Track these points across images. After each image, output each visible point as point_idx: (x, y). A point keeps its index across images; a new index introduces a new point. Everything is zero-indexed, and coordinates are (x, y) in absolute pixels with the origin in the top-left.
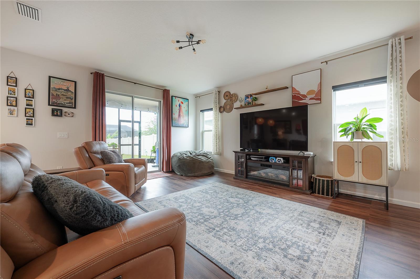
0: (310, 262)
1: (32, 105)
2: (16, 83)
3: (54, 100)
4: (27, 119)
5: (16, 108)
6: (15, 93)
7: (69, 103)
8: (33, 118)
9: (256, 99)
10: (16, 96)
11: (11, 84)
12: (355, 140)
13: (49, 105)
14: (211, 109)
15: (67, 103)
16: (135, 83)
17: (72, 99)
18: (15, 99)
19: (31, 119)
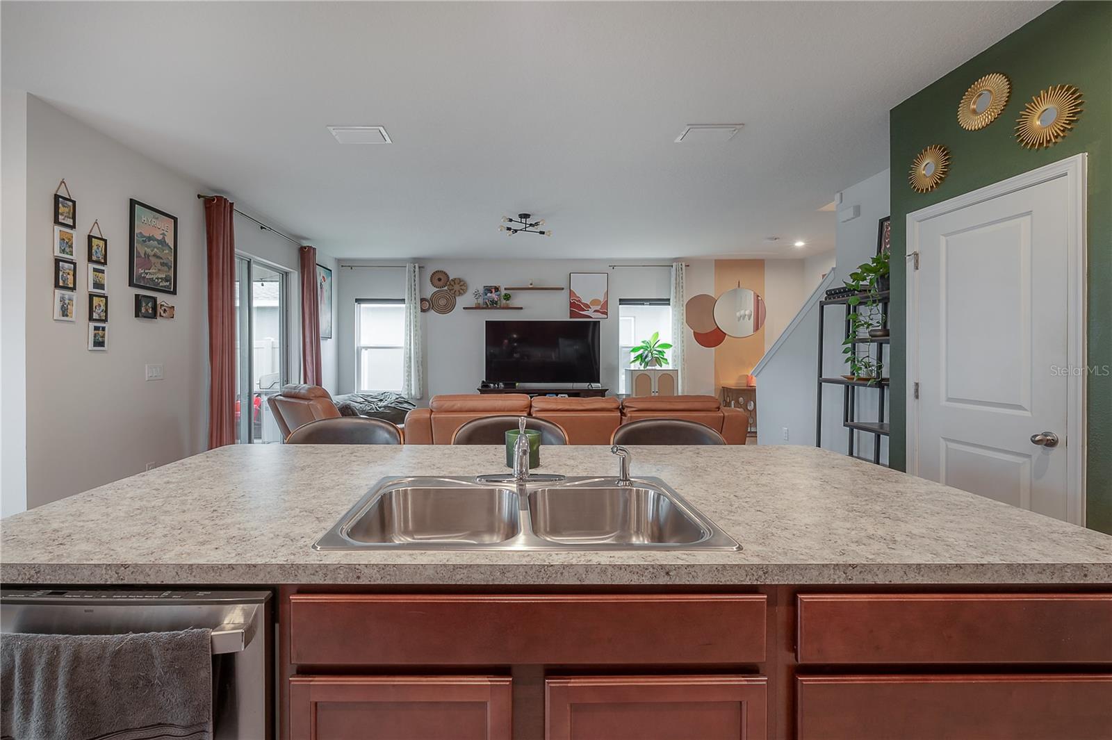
1: (104, 285)
6: (72, 247)
9: (507, 297)
11: (64, 219)
12: (648, 368)
14: (403, 301)
18: (72, 266)
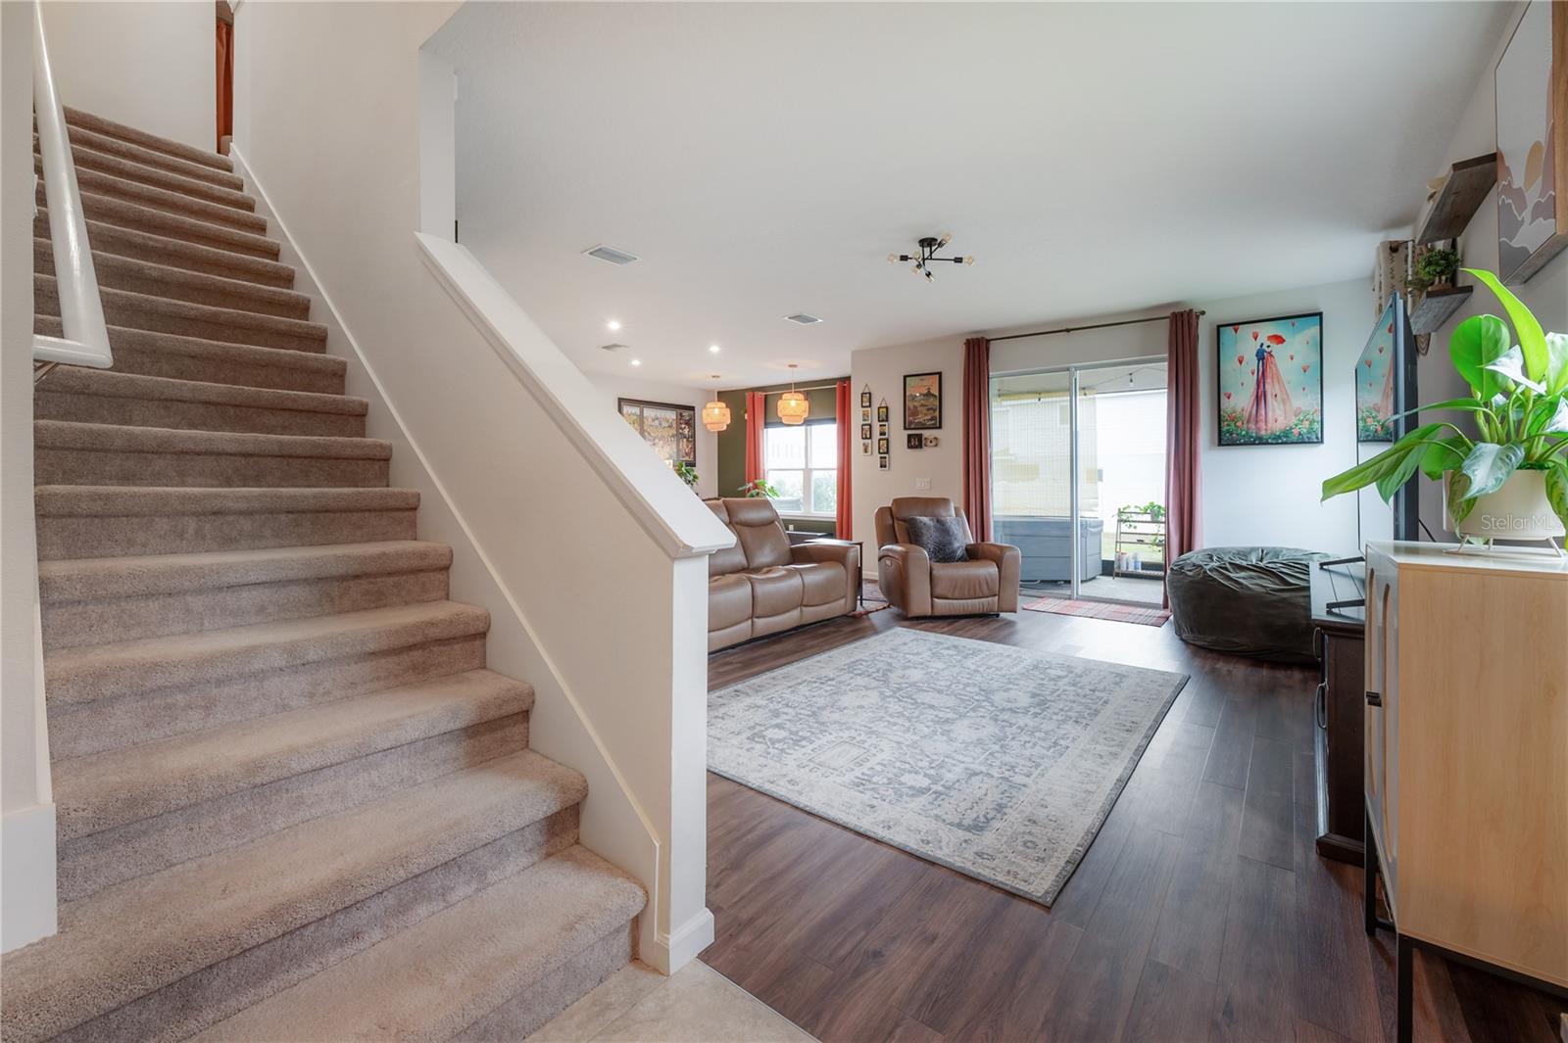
0: (747, 741)
2: (870, 402)
4: (881, 458)
5: (870, 441)
6: (869, 417)
7: (931, 419)
8: (887, 455)
10: (869, 422)
13: (905, 428)
15: (929, 420)
16: (1068, 330)
17: (935, 410)
19: (885, 458)
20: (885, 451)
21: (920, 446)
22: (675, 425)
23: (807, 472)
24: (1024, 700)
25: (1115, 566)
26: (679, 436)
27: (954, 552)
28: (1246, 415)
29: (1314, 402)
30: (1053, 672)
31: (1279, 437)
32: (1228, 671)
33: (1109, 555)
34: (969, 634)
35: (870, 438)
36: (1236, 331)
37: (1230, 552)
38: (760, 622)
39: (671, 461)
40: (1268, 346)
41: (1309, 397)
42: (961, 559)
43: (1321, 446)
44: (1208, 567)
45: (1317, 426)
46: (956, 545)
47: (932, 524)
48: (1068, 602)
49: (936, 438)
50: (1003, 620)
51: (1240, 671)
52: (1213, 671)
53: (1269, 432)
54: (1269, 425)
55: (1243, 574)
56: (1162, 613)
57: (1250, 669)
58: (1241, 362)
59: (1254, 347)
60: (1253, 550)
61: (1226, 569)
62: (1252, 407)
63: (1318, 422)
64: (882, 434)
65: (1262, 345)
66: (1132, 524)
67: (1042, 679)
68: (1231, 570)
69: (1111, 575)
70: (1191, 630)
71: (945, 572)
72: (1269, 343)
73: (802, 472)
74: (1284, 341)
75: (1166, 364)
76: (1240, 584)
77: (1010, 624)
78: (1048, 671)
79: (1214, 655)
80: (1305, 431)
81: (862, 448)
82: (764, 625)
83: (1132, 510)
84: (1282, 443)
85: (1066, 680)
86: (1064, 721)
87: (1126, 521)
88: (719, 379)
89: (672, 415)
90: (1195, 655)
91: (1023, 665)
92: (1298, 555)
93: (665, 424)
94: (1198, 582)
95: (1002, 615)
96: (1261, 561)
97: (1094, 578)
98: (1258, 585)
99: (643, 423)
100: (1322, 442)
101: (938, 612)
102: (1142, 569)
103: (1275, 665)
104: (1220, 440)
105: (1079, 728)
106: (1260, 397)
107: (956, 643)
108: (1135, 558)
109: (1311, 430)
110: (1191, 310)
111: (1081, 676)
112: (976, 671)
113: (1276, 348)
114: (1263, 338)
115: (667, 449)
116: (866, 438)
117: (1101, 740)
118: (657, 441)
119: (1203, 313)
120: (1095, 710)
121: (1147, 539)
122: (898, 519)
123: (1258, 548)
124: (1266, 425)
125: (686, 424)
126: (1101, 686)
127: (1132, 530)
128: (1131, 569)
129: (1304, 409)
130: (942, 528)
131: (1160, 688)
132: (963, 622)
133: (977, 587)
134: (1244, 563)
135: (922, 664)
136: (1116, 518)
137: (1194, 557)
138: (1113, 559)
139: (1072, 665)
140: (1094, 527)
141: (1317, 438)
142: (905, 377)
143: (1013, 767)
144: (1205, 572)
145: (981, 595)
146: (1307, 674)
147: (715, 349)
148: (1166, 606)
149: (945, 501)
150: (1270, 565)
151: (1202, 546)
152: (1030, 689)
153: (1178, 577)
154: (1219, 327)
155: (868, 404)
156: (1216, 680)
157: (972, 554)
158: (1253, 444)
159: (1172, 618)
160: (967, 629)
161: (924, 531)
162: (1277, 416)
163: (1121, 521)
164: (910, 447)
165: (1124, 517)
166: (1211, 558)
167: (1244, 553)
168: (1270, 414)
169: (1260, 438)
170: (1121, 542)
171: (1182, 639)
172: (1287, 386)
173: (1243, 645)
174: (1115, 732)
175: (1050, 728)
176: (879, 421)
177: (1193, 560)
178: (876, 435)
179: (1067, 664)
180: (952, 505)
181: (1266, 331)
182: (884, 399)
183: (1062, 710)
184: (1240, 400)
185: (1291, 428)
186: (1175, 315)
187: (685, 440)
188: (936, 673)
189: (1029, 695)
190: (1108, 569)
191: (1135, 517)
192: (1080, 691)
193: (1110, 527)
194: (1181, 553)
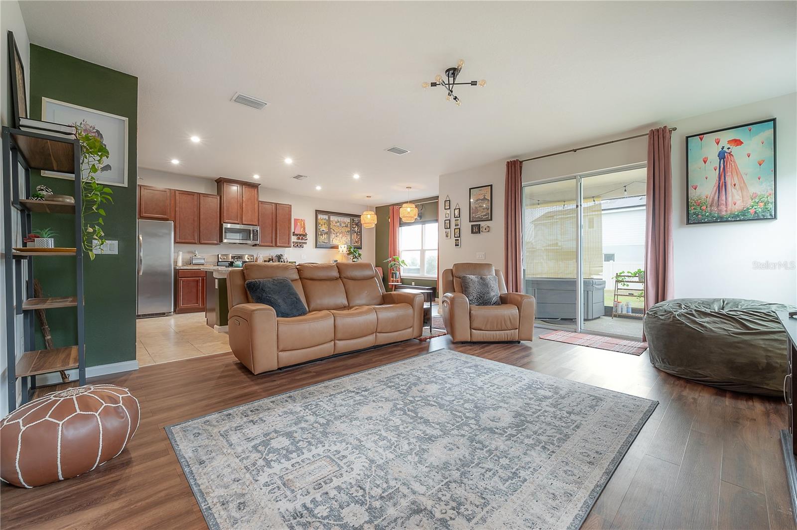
0: (251, 449)
3: (474, 215)
4: (455, 240)
5: (449, 230)
6: (449, 215)
8: (459, 238)
10: (449, 218)
13: (470, 221)
15: (484, 215)
16: (575, 151)
17: (488, 209)
19: (458, 240)
20: (458, 237)
21: (479, 232)
22: (349, 226)
23: (423, 252)
24: (507, 418)
25: (614, 310)
26: (351, 232)
27: (491, 299)
28: (709, 200)
29: (769, 188)
30: (541, 392)
31: (738, 216)
32: (694, 399)
33: (609, 303)
34: (492, 356)
35: (450, 228)
36: (701, 139)
37: (696, 302)
38: (340, 344)
39: (346, 246)
40: (729, 148)
41: (763, 184)
42: (496, 304)
43: (774, 222)
44: (678, 313)
45: (771, 206)
46: (492, 294)
47: (476, 280)
48: (573, 334)
49: (488, 227)
50: (523, 345)
51: (704, 399)
52: (680, 398)
53: (729, 212)
54: (729, 207)
55: (707, 319)
56: (642, 344)
57: (713, 398)
58: (705, 162)
59: (717, 149)
60: (715, 300)
61: (692, 315)
62: (715, 193)
63: (771, 203)
64: (456, 225)
65: (723, 148)
66: (625, 283)
67: (530, 399)
68: (696, 315)
69: (611, 316)
70: (663, 360)
71: (481, 312)
72: (729, 146)
73: (419, 252)
74: (742, 143)
75: (646, 169)
76: (705, 327)
77: (527, 348)
78: (539, 391)
79: (682, 382)
80: (760, 210)
81: (445, 235)
82: (343, 345)
83: (626, 274)
84: (740, 220)
85: (550, 400)
86: (533, 447)
87: (621, 282)
88: (370, 198)
89: (347, 220)
90: (665, 381)
91: (520, 384)
92: (757, 305)
93: (343, 225)
94: (669, 325)
95: (521, 341)
96: (723, 309)
97: (599, 318)
98: (721, 328)
99: (330, 224)
100: (775, 218)
101: (474, 340)
102: (632, 313)
103: (737, 395)
104: (688, 219)
105: (544, 455)
106: (722, 186)
107: (478, 363)
108: (627, 305)
109: (766, 209)
110: (665, 127)
111: (563, 398)
112: (481, 388)
113: (735, 150)
114: (724, 142)
115: (344, 239)
116: (447, 228)
117: (561, 473)
118: (338, 234)
119: (675, 129)
120: (566, 435)
121: (635, 293)
122: (456, 277)
123: (721, 299)
124: (726, 207)
125: (356, 225)
126: (577, 409)
127: (625, 287)
128: (624, 312)
129: (759, 193)
130: (484, 283)
131: (630, 414)
132: (492, 346)
133: (503, 323)
134: (708, 311)
135: (443, 379)
136: (615, 279)
137: (665, 305)
138: (612, 305)
139: (560, 386)
140: (598, 285)
141: (771, 215)
142: (470, 189)
143: (460, 504)
144: (674, 317)
145: (506, 328)
146: (767, 405)
147: (356, 176)
148: (644, 340)
149: (488, 266)
150: (731, 313)
151: (673, 297)
152: (517, 408)
153: (652, 319)
154: (687, 138)
155: (448, 207)
156: (683, 407)
157: (503, 301)
158: (716, 222)
159: (648, 349)
160: (493, 352)
161: (471, 285)
162: (736, 200)
163: (617, 281)
164: (472, 232)
165: (620, 279)
166: (680, 306)
167: (708, 303)
168: (730, 199)
169: (721, 218)
170: (617, 295)
171: (655, 367)
172: (744, 176)
173: (707, 377)
174: (578, 463)
175: (517, 453)
176: (455, 217)
177: (665, 307)
178: (453, 227)
179: (555, 385)
180: (494, 269)
181: (725, 138)
182: (458, 204)
183: (535, 433)
184: (704, 189)
185: (748, 209)
186: (652, 132)
187: (355, 234)
188: (450, 388)
189: (513, 414)
190: (609, 312)
191: (627, 279)
192: (558, 412)
193: (610, 286)
194: (657, 301)
